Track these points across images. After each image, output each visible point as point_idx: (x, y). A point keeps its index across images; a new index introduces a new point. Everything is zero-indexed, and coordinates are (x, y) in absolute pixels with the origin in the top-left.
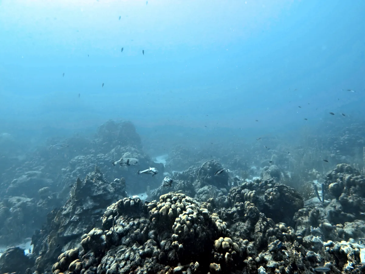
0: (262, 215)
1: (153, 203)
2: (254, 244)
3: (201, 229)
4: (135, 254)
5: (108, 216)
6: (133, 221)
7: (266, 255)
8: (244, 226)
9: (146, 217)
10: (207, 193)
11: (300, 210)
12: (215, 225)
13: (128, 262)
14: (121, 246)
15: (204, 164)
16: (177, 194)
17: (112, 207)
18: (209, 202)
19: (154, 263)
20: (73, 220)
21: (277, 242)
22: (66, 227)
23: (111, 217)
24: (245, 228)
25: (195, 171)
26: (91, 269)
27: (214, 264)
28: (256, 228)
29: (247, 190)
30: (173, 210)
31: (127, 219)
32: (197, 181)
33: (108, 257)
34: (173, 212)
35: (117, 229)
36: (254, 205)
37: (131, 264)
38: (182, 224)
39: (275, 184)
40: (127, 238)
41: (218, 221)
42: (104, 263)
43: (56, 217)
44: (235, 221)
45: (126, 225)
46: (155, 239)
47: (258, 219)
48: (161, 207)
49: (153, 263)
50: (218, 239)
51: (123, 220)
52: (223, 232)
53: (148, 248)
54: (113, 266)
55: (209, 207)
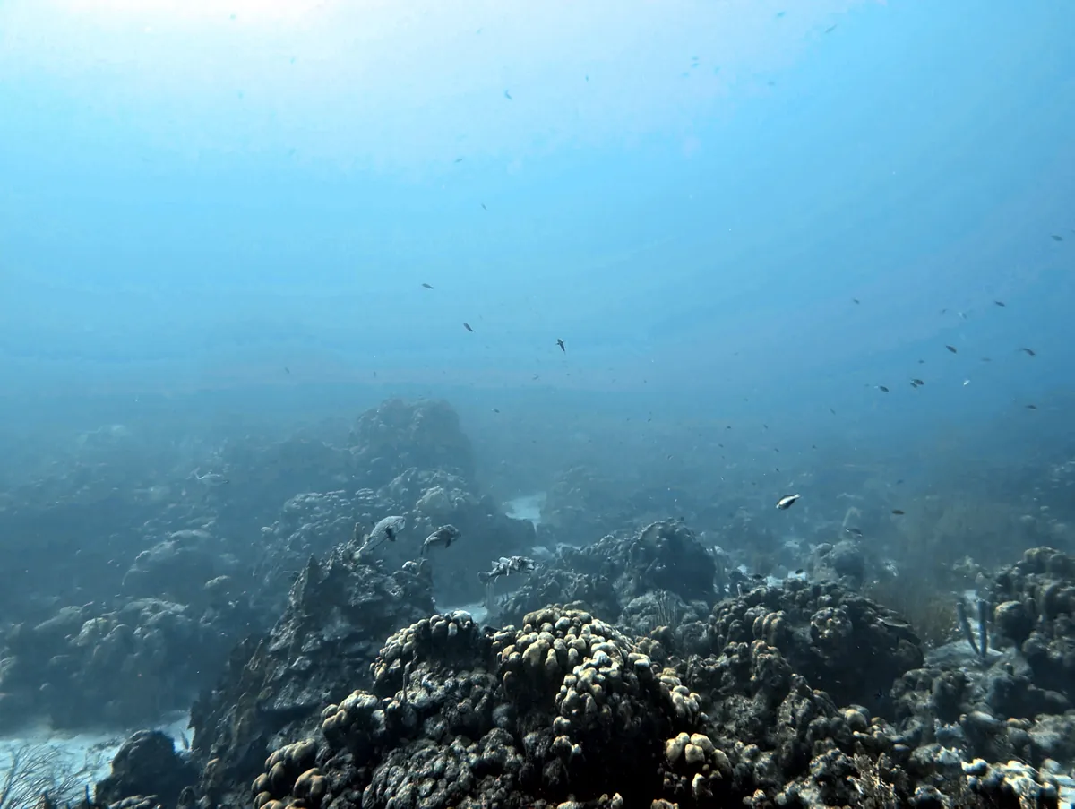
0: (798, 680)
1: (505, 632)
2: (774, 758)
3: (630, 707)
4: (458, 762)
5: (390, 662)
6: (455, 677)
7: (803, 787)
8: (749, 707)
9: (487, 669)
10: (654, 612)
11: (909, 673)
12: (668, 699)
13: (441, 783)
14: (424, 741)
15: (646, 529)
16: (569, 613)
17: (399, 639)
18: (656, 637)
19: (506, 790)
20: (296, 669)
21: (836, 756)
22: (278, 685)
23: (396, 665)
24: (751, 712)
25: (620, 547)
26: (346, 796)
27: (663, 801)
28: (780, 715)
29: (763, 608)
30: (558, 653)
31: (438, 671)
32: (625, 575)
33: (391, 766)
34: (558, 660)
35: (413, 697)
36: (776, 651)
37: (449, 789)
38: (580, 691)
39: (841, 595)
40: (437, 721)
41: (676, 688)
42: (379, 782)
43: (253, 658)
44: (724, 691)
45: (435, 686)
46: (510, 727)
47: (789, 691)
48: (526, 644)
49: (503, 790)
50: (674, 736)
51: (428, 672)
52: (690, 721)
53: (492, 749)
54: (404, 790)
55: (654, 650)
